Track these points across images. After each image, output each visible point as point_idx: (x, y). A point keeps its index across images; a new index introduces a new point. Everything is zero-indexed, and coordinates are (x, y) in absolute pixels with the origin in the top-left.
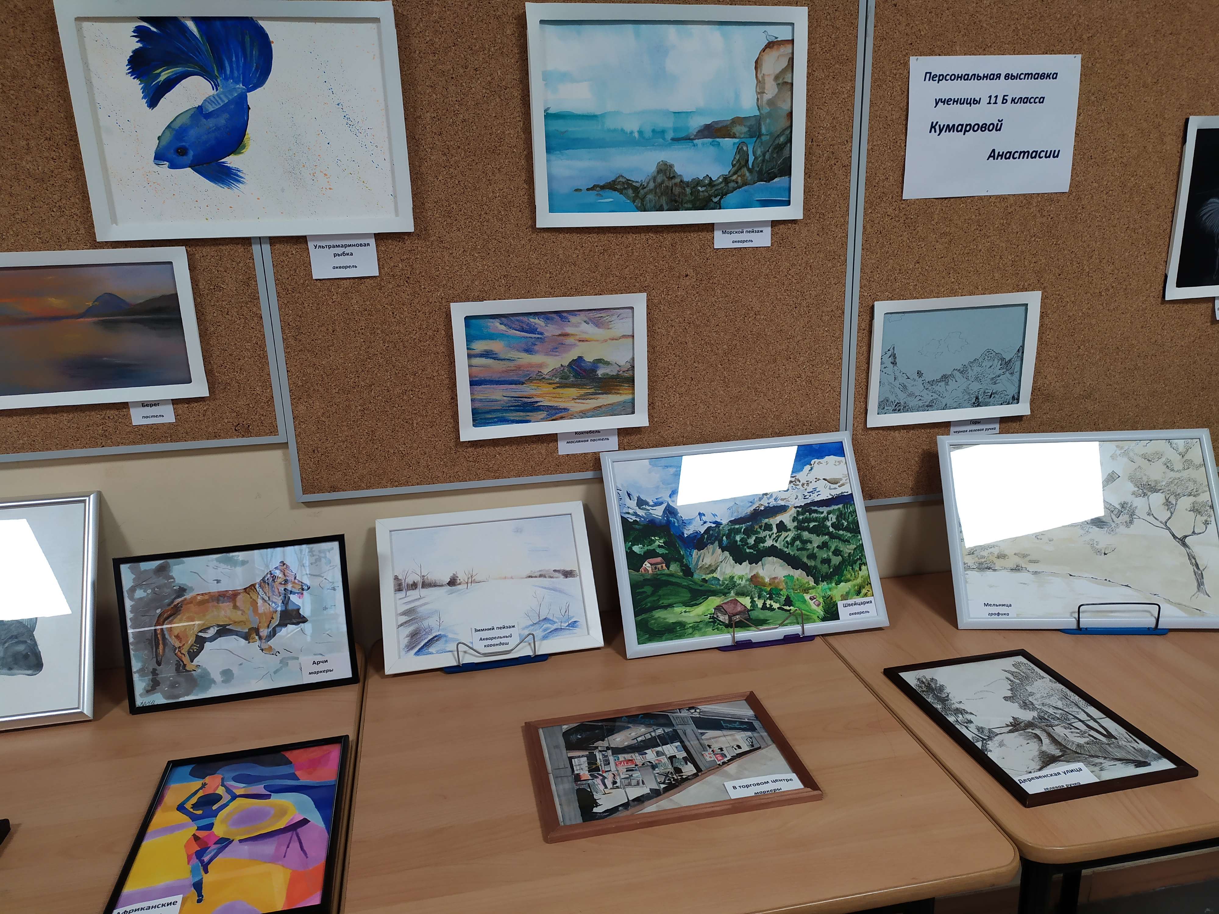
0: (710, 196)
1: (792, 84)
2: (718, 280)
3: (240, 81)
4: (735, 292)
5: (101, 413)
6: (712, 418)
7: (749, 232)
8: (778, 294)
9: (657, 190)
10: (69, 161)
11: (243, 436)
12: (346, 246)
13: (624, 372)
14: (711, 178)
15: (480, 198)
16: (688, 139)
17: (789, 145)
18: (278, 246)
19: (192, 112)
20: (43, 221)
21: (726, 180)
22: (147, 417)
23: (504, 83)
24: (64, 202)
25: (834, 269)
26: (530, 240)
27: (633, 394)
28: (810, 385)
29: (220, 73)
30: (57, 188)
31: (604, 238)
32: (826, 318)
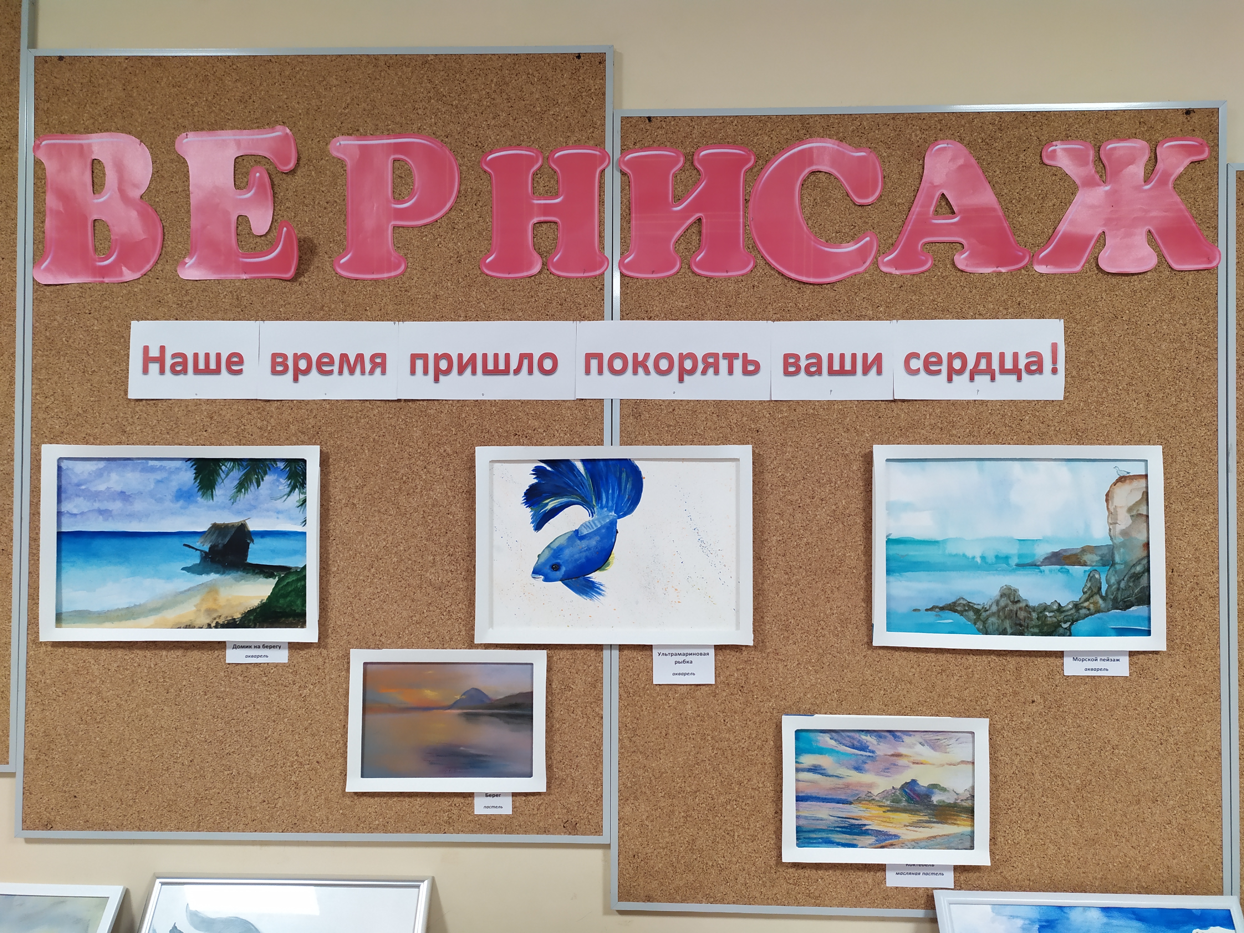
0: (1059, 622)
1: (1147, 516)
2: (1069, 709)
3: (612, 510)
4: (1088, 723)
5: (449, 800)
6: (1064, 862)
7: (1104, 660)
8: (1139, 728)
9: (1001, 614)
10: (463, 573)
11: (570, 834)
12: (687, 655)
13: (962, 800)
14: (1059, 604)
15: (818, 614)
16: (1034, 565)
17: (1146, 574)
18: (626, 652)
19: (569, 535)
20: (434, 623)
21: (1077, 606)
22: (488, 807)
23: (847, 511)
24: (453, 607)
25: (1206, 704)
26: (865, 656)
27: (973, 826)
28: (1183, 834)
29: (597, 503)
30: (450, 596)
31: (942, 658)
32: (1199, 759)
